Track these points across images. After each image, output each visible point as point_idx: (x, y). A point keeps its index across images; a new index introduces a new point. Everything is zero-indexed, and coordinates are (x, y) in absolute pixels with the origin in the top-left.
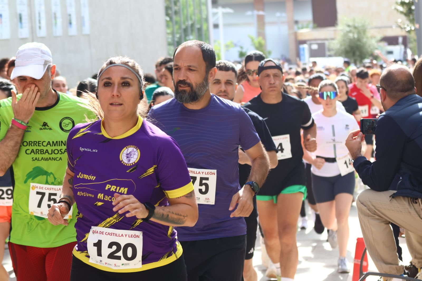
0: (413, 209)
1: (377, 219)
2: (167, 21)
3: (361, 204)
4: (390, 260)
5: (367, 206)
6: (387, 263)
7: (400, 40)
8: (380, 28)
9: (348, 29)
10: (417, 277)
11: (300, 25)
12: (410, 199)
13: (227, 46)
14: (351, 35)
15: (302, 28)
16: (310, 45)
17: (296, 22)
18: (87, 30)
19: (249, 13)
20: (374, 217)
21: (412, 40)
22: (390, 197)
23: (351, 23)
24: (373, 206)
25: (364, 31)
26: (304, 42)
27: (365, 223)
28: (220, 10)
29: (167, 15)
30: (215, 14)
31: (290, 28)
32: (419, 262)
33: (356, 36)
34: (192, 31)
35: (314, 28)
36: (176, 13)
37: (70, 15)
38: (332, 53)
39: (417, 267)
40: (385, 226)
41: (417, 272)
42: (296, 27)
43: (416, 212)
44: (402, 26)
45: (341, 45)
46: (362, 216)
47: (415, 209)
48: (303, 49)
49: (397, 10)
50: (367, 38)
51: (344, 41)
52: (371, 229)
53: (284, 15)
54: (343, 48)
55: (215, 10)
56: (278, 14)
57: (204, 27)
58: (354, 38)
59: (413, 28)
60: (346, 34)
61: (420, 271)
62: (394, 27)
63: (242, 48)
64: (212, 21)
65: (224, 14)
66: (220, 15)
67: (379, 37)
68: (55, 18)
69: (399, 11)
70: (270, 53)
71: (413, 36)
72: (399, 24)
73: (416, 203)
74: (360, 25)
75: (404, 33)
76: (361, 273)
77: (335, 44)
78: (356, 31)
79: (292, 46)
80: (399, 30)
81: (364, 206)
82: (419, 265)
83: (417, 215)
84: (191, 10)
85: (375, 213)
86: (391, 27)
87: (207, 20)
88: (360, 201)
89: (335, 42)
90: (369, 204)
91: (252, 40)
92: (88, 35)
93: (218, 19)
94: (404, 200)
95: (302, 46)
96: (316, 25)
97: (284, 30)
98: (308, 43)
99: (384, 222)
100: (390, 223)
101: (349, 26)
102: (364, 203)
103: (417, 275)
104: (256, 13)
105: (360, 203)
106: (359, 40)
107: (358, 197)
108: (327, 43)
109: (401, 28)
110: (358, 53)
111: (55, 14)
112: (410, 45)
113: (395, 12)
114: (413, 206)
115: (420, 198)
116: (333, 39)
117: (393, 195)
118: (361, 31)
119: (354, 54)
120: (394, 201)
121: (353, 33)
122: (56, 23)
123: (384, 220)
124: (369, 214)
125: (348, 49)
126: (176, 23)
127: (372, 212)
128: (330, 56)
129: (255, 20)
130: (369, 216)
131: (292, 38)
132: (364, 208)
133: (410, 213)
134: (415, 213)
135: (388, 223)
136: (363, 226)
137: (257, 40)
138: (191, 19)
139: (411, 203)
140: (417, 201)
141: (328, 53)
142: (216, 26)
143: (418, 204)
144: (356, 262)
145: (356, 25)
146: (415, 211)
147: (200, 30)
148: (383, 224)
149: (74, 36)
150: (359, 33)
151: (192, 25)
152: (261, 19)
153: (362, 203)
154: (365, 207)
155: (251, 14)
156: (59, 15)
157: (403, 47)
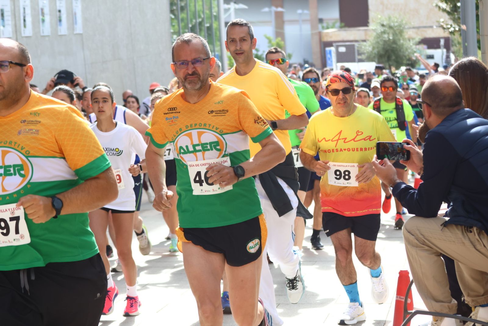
0: (467, 239)
1: (427, 250)
2: (172, 19)
3: (408, 233)
4: (441, 298)
5: (415, 235)
6: (437, 301)
7: (442, 42)
8: (418, 28)
9: (382, 29)
10: (471, 317)
11: (325, 25)
12: (463, 227)
14: (385, 36)
15: (328, 28)
16: (337, 47)
17: (321, 21)
18: (79, 28)
19: (266, 9)
20: (423, 247)
21: (456, 42)
22: (441, 225)
23: (385, 22)
24: (422, 235)
25: (401, 32)
26: (330, 44)
27: (412, 255)
28: (233, 6)
29: (172, 11)
30: (227, 10)
31: (313, 27)
32: (473, 301)
33: (391, 37)
34: (200, 30)
35: (341, 27)
36: (182, 9)
37: (60, 11)
39: (471, 306)
40: (436, 258)
41: (471, 311)
42: (320, 26)
43: (471, 242)
44: (445, 26)
45: (374, 48)
46: (409, 247)
47: (469, 239)
48: (330, 52)
49: (439, 7)
50: (404, 39)
51: (378, 42)
52: (420, 261)
53: (306, 12)
54: (376, 51)
55: (226, 6)
56: (300, 11)
57: (215, 25)
58: (389, 39)
59: (457, 29)
60: (379, 36)
61: (474, 310)
62: (435, 27)
64: (223, 18)
65: (237, 11)
66: (232, 11)
67: (418, 38)
68: (43, 14)
69: (441, 8)
70: (290, 56)
71: (457, 38)
72: (442, 24)
73: (471, 232)
74: (396, 24)
75: (446, 34)
77: (367, 47)
78: (391, 31)
79: (317, 49)
80: (441, 30)
81: (411, 236)
82: (473, 304)
83: (472, 246)
84: (199, 5)
85: (424, 243)
86: (431, 27)
87: (217, 18)
88: (406, 230)
89: (367, 44)
90: (418, 232)
91: (270, 41)
92: (81, 34)
93: (230, 15)
94: (458, 229)
95: (328, 49)
96: (343, 24)
97: (307, 29)
98: (334, 44)
99: (434, 253)
100: (442, 255)
101: (383, 25)
102: (412, 232)
103: (471, 315)
104: (274, 9)
105: (407, 231)
106: (394, 42)
107: (405, 226)
108: (356, 44)
109: (444, 28)
110: (393, 58)
111: (42, 10)
112: (453, 49)
113: (437, 9)
114: (467, 235)
115: (475, 226)
116: (364, 41)
117: (445, 223)
118: (398, 31)
119: (389, 59)
120: (446, 229)
121: (388, 34)
122: (43, 21)
123: (435, 251)
124: (416, 243)
125: (382, 52)
126: (182, 20)
127: (421, 242)
128: (360, 61)
129: (272, 18)
130: (417, 247)
131: (317, 38)
132: (412, 238)
133: (463, 243)
134: (470, 244)
135: (439, 254)
136: (411, 258)
137: (275, 41)
138: (200, 17)
139: (466, 232)
140: (471, 230)
141: (357, 57)
143: (473, 233)
144: (399, 299)
145: (392, 24)
146: (469, 242)
147: (209, 29)
148: (433, 256)
149: (65, 35)
150: (394, 34)
151: (200, 23)
152: (279, 17)
153: (409, 232)
154: (413, 236)
155: (269, 11)
156: (46, 11)
157: (445, 50)
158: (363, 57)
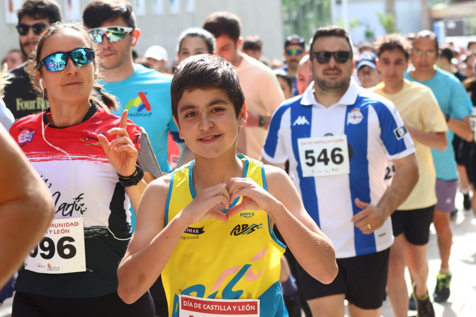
15: (437, 2)
16: (446, 23)
26: (439, 19)
31: (424, 3)
34: (311, 8)
35: (451, 3)
42: (430, 2)
48: (439, 28)
63: (368, 27)
79: (426, 25)
91: (380, 18)
95: (436, 25)
97: (417, 6)
98: (444, 20)
108: (465, 20)
116: (472, 16)
128: (469, 35)
131: (427, 15)
137: (386, 18)
141: (466, 32)
142: (339, 3)
147: (320, 7)
151: (312, 2)
158: (471, 32)
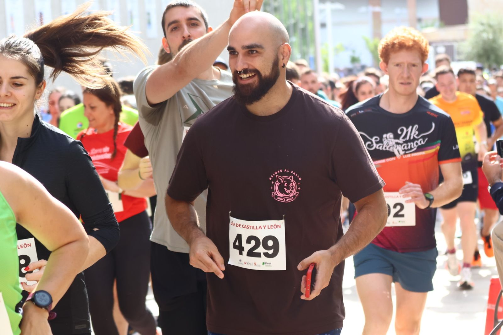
3: (497, 238)
9: (481, 28)
11: (423, 23)
13: (337, 50)
14: (485, 35)
15: (426, 27)
16: (436, 48)
17: (419, 20)
19: (363, 9)
23: (485, 21)
27: (501, 260)
28: (329, 6)
30: (322, 11)
33: (491, 36)
34: (295, 31)
35: (441, 26)
37: (149, 14)
38: (462, 57)
42: (419, 25)
45: (473, 48)
46: (498, 252)
51: (476, 42)
53: (404, 11)
54: (475, 51)
55: (322, 6)
56: (398, 11)
57: (310, 27)
58: (489, 39)
60: (479, 35)
63: (354, 51)
64: (318, 19)
65: (334, 11)
66: (328, 12)
68: (132, 17)
74: (496, 23)
76: (496, 321)
77: (466, 47)
78: (490, 30)
81: (500, 240)
84: (293, 6)
87: (312, 18)
88: (496, 234)
89: (466, 43)
91: (367, 42)
93: (325, 16)
96: (443, 23)
98: (434, 45)
101: (482, 24)
102: (501, 236)
104: (371, 9)
105: (496, 236)
106: (494, 41)
107: (494, 230)
108: (456, 45)
110: (493, 57)
111: (131, 12)
116: (463, 40)
118: (497, 30)
119: (488, 58)
121: (488, 33)
125: (481, 52)
128: (459, 60)
129: (370, 18)
136: (500, 264)
137: (373, 42)
138: (294, 17)
142: (323, 25)
144: (490, 308)
145: (492, 23)
147: (304, 30)
150: (494, 32)
151: (295, 25)
152: (377, 18)
153: (499, 237)
155: (366, 11)
156: (136, 13)
